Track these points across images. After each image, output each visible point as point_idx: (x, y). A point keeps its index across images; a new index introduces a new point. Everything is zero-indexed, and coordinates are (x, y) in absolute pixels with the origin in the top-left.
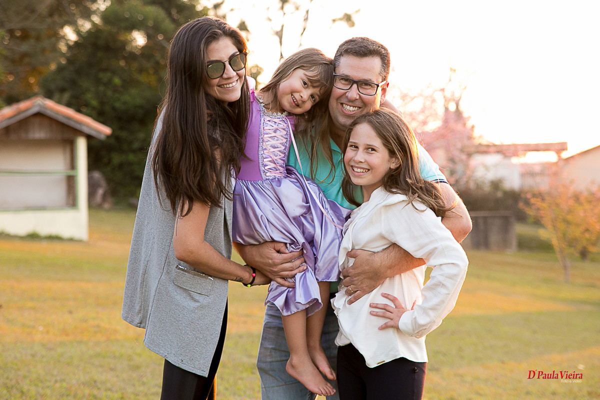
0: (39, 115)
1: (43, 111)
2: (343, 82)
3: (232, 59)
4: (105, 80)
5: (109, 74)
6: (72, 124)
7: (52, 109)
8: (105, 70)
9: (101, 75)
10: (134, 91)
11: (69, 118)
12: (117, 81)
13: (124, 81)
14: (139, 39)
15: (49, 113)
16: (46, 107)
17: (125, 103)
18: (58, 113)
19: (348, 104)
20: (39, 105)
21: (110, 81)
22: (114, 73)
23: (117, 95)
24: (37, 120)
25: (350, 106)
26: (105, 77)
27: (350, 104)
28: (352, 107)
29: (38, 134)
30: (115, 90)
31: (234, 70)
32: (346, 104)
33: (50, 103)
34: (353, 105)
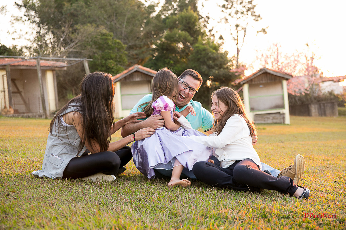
0: (137, 71)
1: (138, 70)
2: (185, 85)
4: (167, 62)
5: (168, 60)
6: (150, 74)
7: (141, 69)
8: (167, 58)
9: (166, 60)
10: (178, 65)
11: (148, 72)
12: (172, 62)
13: (174, 62)
14: (181, 46)
15: (140, 70)
16: (139, 68)
18: (144, 70)
20: (137, 68)
21: (169, 62)
22: (170, 59)
24: (136, 74)
29: (137, 79)
33: (140, 67)
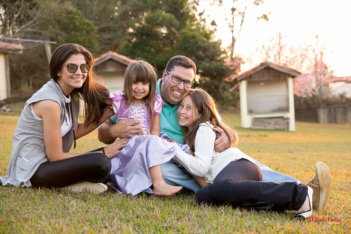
0: (111, 60)
1: (112, 58)
2: (177, 80)
3: (82, 66)
4: (147, 50)
5: (149, 47)
6: (127, 63)
7: (116, 57)
8: (147, 45)
9: (145, 48)
11: (125, 61)
12: (153, 50)
13: (156, 50)
14: (164, 31)
15: (115, 59)
16: (114, 56)
17: (157, 61)
18: (119, 59)
19: (178, 91)
20: (111, 55)
21: (150, 51)
22: (151, 46)
23: (153, 57)
24: (110, 63)
25: (178, 92)
26: (147, 48)
27: (179, 91)
28: (179, 93)
29: (111, 69)
30: (152, 55)
31: (82, 72)
32: (176, 91)
33: (115, 54)
34: (180, 92)
